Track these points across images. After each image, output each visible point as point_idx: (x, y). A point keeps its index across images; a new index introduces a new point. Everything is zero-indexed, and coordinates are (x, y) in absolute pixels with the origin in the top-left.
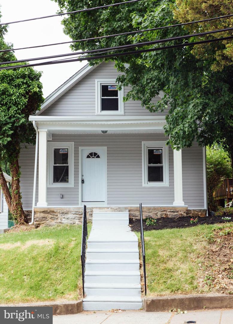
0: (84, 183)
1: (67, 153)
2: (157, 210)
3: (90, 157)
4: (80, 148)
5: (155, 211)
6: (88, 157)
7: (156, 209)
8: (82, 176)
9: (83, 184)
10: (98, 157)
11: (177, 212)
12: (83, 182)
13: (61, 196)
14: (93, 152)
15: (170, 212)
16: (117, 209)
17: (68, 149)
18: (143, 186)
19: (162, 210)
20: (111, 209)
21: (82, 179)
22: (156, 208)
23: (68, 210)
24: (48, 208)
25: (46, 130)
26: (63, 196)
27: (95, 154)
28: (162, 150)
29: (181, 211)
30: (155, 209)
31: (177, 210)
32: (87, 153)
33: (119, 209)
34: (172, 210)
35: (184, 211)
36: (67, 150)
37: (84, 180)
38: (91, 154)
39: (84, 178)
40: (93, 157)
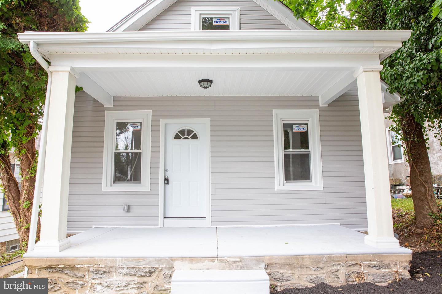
0: (168, 183)
1: (139, 129)
2: (337, 263)
3: (180, 138)
4: (163, 121)
5: (333, 266)
6: (177, 137)
7: (335, 261)
8: (166, 170)
9: (167, 186)
10: (195, 137)
11: (387, 267)
12: (166, 182)
13: (126, 208)
14: (186, 128)
15: (369, 266)
16: (235, 262)
17: (141, 123)
18: (276, 189)
19: (350, 263)
20: (221, 261)
21: (165, 177)
22: (335, 259)
23: (110, 264)
24: (61, 259)
25: (68, 69)
26: (129, 207)
27: (190, 132)
28: (307, 124)
29: (395, 265)
30: (332, 259)
31: (387, 263)
32: (175, 130)
33: (241, 261)
34: (374, 263)
35: (403, 265)
36: (139, 124)
37: (169, 179)
38: (182, 132)
39: (169, 175)
40: (186, 136)
